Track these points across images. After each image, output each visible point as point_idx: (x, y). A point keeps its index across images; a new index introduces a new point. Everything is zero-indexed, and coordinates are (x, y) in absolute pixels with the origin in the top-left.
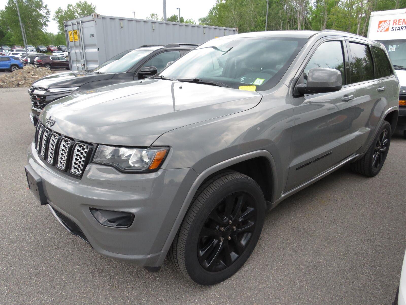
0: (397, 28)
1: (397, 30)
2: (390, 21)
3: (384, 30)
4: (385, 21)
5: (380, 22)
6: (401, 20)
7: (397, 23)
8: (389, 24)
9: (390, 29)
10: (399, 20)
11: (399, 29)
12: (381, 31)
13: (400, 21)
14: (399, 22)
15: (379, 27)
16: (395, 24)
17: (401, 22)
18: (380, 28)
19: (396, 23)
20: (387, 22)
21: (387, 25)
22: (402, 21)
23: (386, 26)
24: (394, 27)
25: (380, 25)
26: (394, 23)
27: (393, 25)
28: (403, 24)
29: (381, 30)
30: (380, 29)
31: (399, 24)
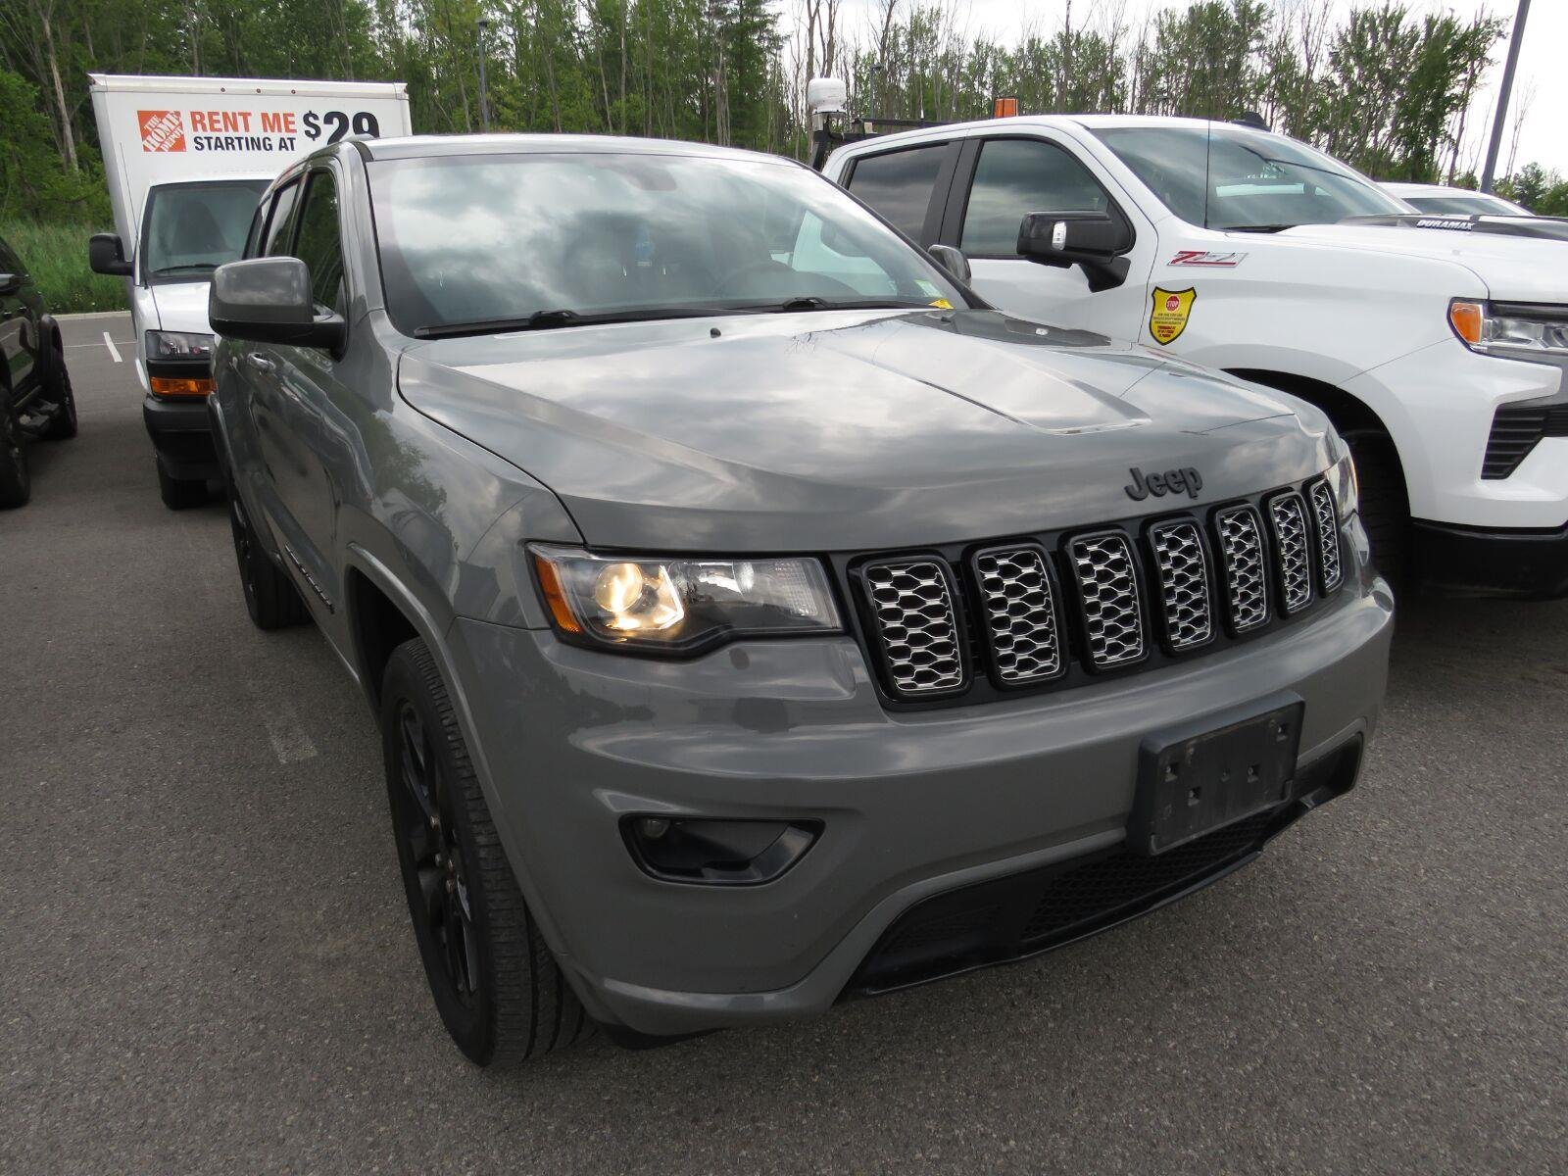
0: (213, 142)
1: (216, 149)
2: (178, 114)
3: (168, 145)
4: (161, 115)
5: (144, 117)
6: (217, 114)
7: (206, 121)
8: (181, 124)
9: (190, 144)
10: (211, 114)
11: (218, 145)
12: (159, 149)
13: (215, 118)
14: (212, 122)
15: (145, 134)
16: (199, 126)
17: (218, 122)
18: (149, 138)
19: (201, 122)
20: (169, 116)
21: (173, 127)
22: (220, 118)
23: (172, 132)
24: (200, 138)
25: (146, 127)
26: (195, 122)
27: (195, 129)
28: (227, 130)
29: (157, 145)
30: (154, 140)
31: (213, 129)
